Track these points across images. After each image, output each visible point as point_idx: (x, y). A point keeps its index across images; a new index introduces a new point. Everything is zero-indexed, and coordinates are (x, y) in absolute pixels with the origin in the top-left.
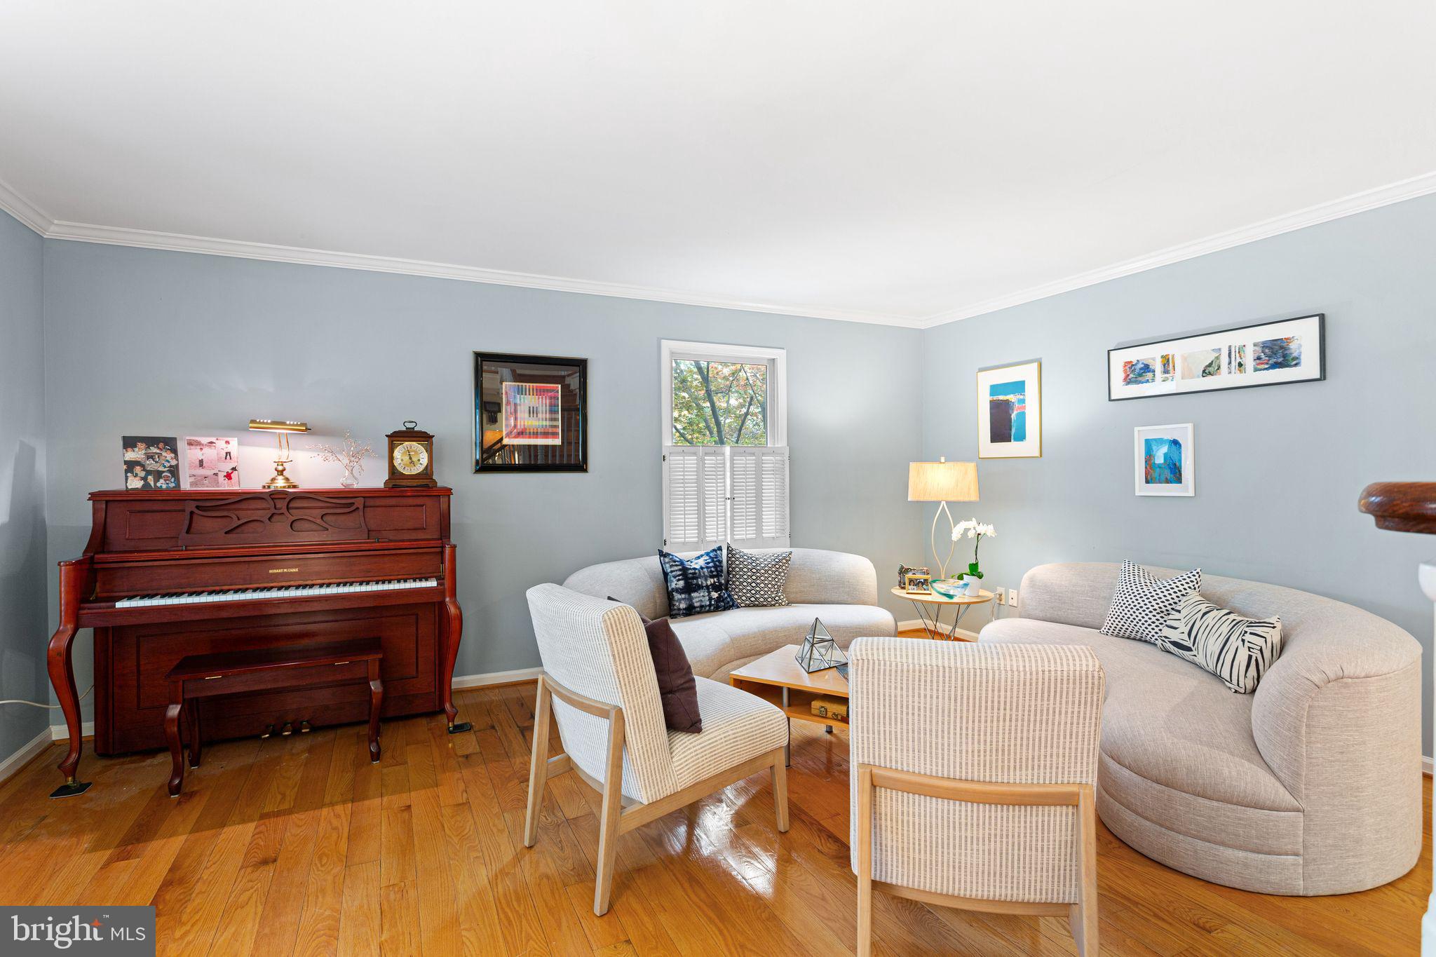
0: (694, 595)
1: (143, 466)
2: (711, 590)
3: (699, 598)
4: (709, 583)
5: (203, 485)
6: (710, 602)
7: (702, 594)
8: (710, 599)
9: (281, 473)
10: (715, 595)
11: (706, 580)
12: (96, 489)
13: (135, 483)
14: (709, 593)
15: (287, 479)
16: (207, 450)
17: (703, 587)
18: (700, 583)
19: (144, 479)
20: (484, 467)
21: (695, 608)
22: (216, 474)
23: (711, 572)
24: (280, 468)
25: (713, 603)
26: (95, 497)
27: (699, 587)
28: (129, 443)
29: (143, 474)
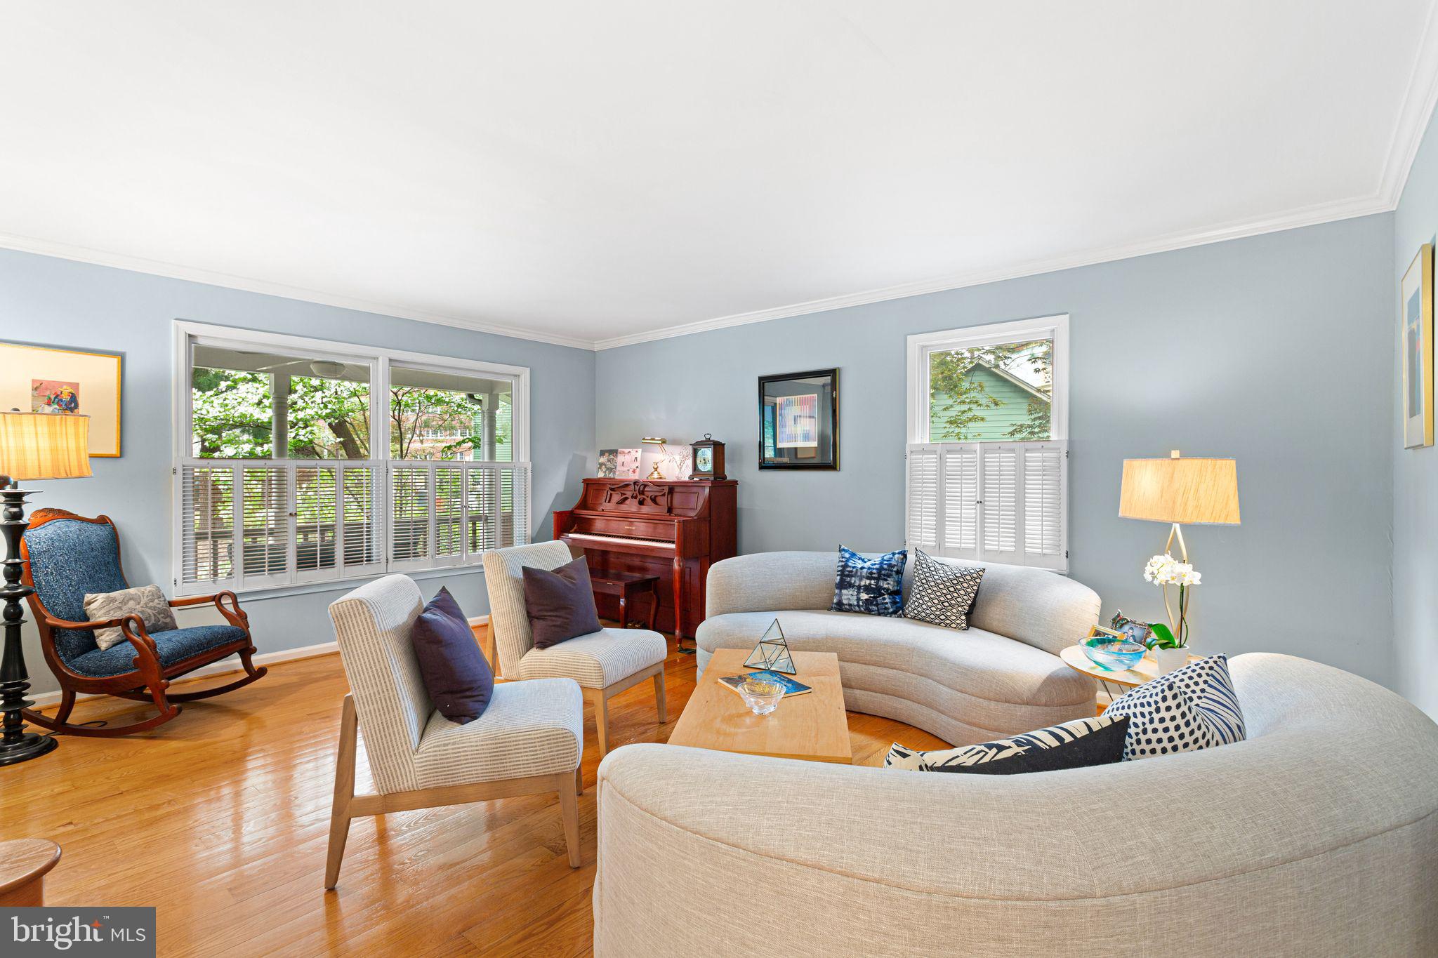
0: (844, 592)
1: (605, 465)
2: (862, 591)
3: (849, 596)
4: (863, 583)
5: (622, 476)
6: (858, 602)
7: (850, 593)
8: (858, 599)
9: (656, 469)
10: (864, 596)
11: (861, 580)
12: (585, 478)
13: (601, 475)
14: (859, 593)
15: (659, 473)
16: (627, 456)
17: (854, 586)
18: (853, 582)
19: (605, 472)
20: (764, 466)
21: (844, 604)
22: (628, 470)
23: (871, 573)
24: (656, 467)
25: (861, 604)
26: (585, 481)
27: (851, 586)
28: (602, 453)
29: (604, 470)
